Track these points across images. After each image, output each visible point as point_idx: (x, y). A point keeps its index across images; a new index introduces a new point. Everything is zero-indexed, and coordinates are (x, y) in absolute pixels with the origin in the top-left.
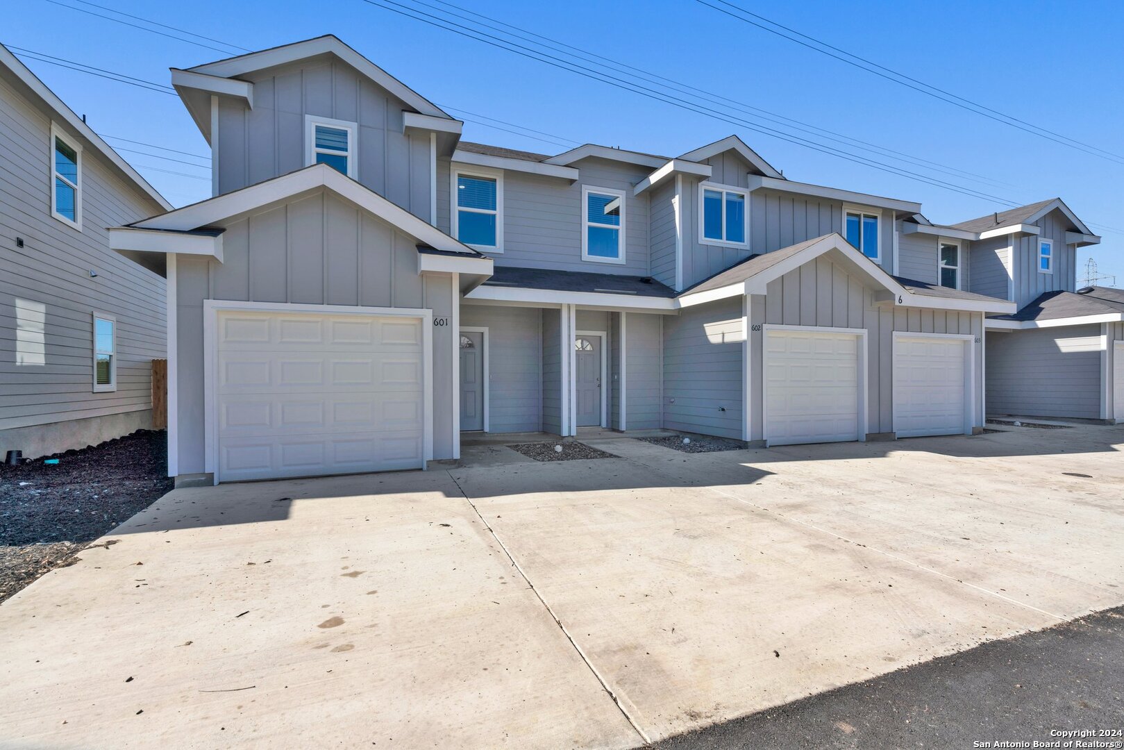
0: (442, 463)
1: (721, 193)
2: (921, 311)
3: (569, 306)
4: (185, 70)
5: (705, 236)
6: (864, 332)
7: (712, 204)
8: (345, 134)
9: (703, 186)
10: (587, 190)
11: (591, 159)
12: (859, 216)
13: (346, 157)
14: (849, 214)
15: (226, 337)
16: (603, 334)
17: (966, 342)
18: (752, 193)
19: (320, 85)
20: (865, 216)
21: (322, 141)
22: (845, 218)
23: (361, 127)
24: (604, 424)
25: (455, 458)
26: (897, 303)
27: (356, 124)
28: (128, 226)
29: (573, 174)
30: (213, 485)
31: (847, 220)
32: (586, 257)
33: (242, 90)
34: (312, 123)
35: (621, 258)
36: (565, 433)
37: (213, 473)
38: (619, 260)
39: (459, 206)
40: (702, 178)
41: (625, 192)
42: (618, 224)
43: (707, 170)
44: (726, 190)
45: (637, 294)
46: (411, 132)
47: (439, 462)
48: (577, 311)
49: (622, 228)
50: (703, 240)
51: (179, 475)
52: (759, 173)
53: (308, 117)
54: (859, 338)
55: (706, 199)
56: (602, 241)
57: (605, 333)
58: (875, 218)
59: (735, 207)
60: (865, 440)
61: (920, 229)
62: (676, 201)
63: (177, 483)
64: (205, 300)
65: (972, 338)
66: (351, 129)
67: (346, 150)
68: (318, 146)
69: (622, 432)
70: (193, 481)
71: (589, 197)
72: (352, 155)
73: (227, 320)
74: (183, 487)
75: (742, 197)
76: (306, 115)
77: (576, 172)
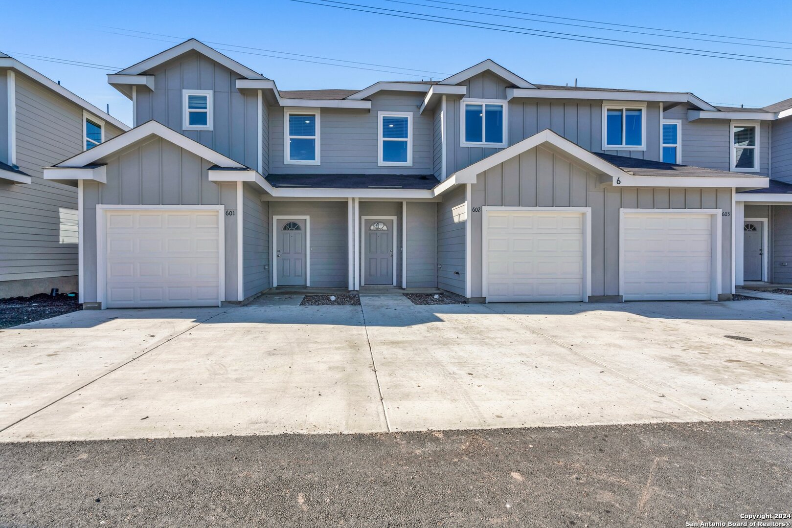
0: (232, 303)
1: (481, 106)
2: (638, 189)
3: (353, 199)
4: (116, 74)
5: (466, 141)
6: (588, 211)
7: (473, 116)
8: (205, 98)
9: (464, 102)
10: (381, 115)
11: (382, 93)
12: (621, 110)
13: (206, 113)
14: (608, 110)
15: (111, 225)
16: (394, 218)
17: (713, 216)
18: (509, 102)
19: (191, 71)
20: (627, 110)
21: (193, 104)
22: (605, 114)
23: (215, 92)
24: (395, 284)
25: (239, 300)
26: (615, 184)
27: (212, 91)
28: (53, 166)
29: (367, 105)
30: (101, 309)
31: (608, 116)
32: (381, 162)
33: (143, 80)
34: (186, 94)
35: (409, 162)
36: (351, 288)
37: (101, 303)
38: (408, 163)
39: (290, 135)
40: (461, 96)
41: (412, 113)
42: (407, 137)
43: (463, 90)
44: (484, 103)
45: (403, 188)
46: (243, 91)
47: (230, 302)
48: (360, 202)
49: (409, 140)
50: (464, 143)
51: (85, 303)
52: (514, 86)
53: (184, 91)
54: (584, 214)
55: (467, 112)
56: (394, 151)
57: (396, 217)
58: (640, 110)
59: (494, 116)
60: (587, 301)
61: (702, 115)
62: (442, 116)
63: (84, 307)
64: (97, 205)
65: (719, 212)
66: (209, 94)
67: (206, 108)
68: (190, 107)
69: (404, 289)
70: (92, 307)
71: (383, 120)
72: (209, 110)
73: (111, 215)
74: (87, 309)
75: (502, 106)
76: (183, 90)
77: (369, 103)
